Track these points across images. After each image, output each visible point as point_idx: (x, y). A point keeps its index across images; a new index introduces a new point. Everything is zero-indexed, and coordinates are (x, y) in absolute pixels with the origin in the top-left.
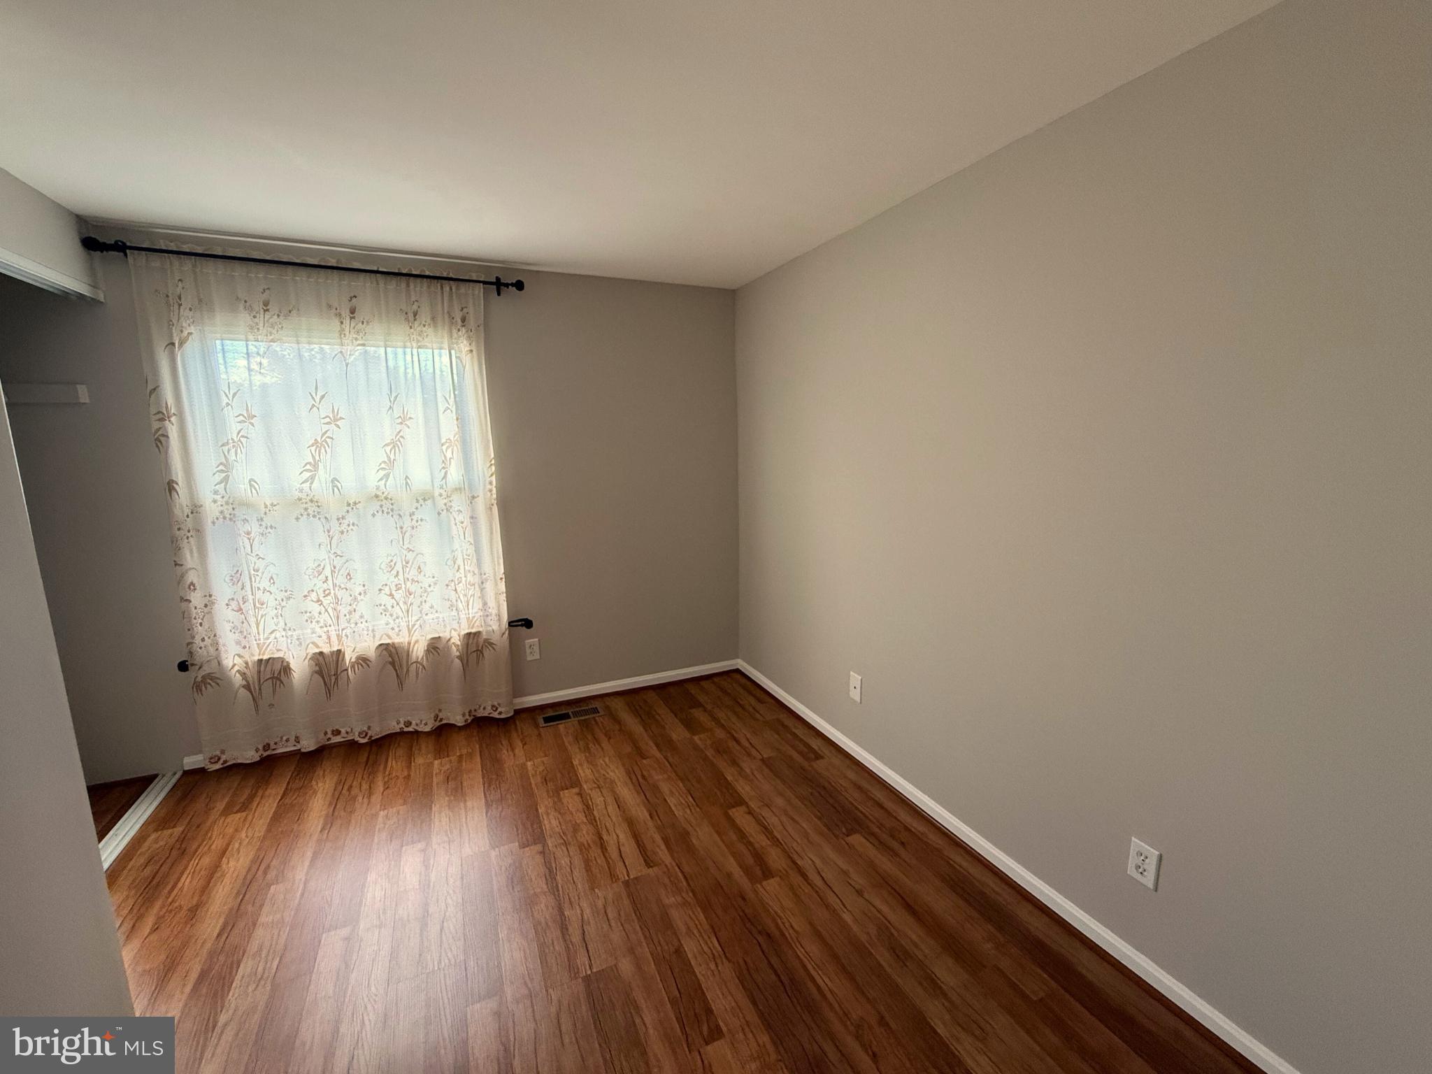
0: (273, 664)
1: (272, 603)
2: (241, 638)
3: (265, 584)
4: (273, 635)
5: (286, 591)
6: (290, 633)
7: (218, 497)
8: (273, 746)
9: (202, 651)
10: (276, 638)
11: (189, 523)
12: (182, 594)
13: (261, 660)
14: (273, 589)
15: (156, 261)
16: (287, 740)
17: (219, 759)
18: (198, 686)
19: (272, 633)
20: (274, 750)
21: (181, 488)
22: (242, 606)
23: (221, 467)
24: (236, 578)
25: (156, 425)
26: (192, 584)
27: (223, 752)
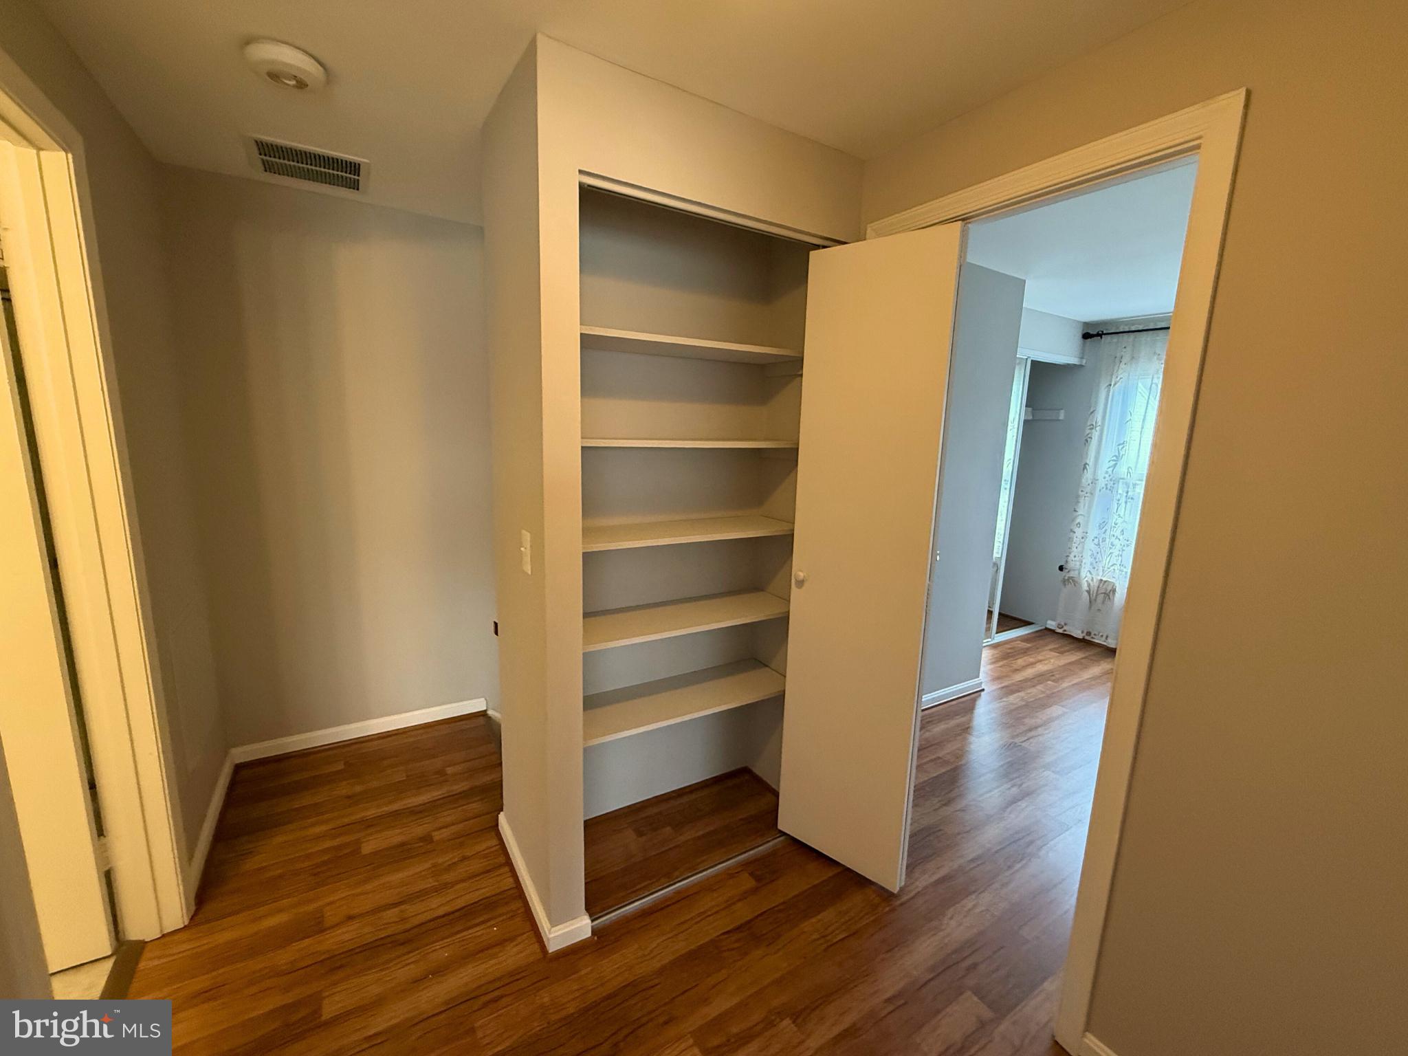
0: (1108, 585)
1: (1118, 547)
2: (1094, 562)
3: (1118, 533)
4: (1113, 567)
5: (1128, 541)
6: (1122, 568)
7: (1107, 476)
8: (1092, 635)
9: (1073, 563)
10: (1114, 570)
11: (1088, 489)
12: (1072, 528)
13: (1101, 580)
14: (1121, 538)
15: (1115, 338)
16: (1102, 636)
17: (1062, 627)
18: (1065, 582)
19: (1112, 565)
20: (1092, 638)
21: (1090, 469)
22: (1101, 544)
23: (1115, 458)
24: (1103, 525)
25: (1088, 431)
26: (1079, 523)
27: (1065, 624)
